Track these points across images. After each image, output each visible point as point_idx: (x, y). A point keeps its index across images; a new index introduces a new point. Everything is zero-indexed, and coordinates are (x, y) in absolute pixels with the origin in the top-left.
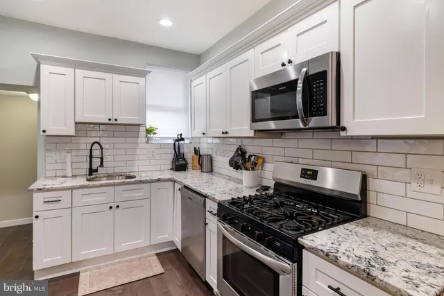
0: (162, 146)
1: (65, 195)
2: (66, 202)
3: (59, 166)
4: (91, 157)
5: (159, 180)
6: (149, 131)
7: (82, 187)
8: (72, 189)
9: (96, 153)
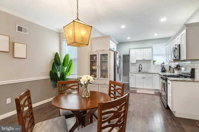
0: (157, 65)
1: (134, 74)
2: (134, 76)
3: (133, 70)
4: (139, 68)
5: (154, 73)
6: (154, 61)
7: (137, 73)
8: (135, 73)
9: (140, 67)
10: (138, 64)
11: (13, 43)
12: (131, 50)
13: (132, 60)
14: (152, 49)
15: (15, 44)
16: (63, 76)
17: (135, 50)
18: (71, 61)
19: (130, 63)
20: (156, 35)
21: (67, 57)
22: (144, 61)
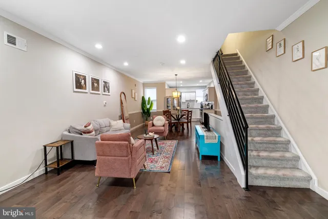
10: (187, 103)
11: (132, 90)
12: (182, 93)
13: (183, 100)
14: (195, 93)
16: (148, 110)
17: (184, 93)
18: (152, 101)
19: (181, 102)
20: (198, 85)
21: (149, 98)
22: (191, 101)
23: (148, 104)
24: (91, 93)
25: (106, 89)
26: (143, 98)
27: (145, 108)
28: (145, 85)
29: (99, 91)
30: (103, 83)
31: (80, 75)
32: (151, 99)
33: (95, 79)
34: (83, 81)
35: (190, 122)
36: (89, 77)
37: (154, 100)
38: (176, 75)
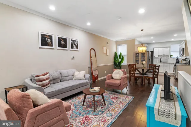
0: (174, 58)
3: (156, 61)
4: (160, 60)
6: (171, 56)
10: (160, 58)
11: (103, 47)
12: (155, 49)
13: (155, 55)
14: (170, 48)
15: (104, 47)
16: (119, 63)
17: (157, 49)
18: (123, 56)
19: (154, 57)
21: (121, 54)
22: (164, 56)
23: (120, 58)
24: (58, 49)
25: (74, 46)
26: (116, 53)
27: (117, 62)
28: (118, 43)
29: (66, 48)
30: (71, 41)
31: (46, 35)
32: (122, 54)
33: (62, 38)
34: (49, 40)
35: (157, 77)
36: (55, 36)
37: (125, 55)
38: (142, 30)
